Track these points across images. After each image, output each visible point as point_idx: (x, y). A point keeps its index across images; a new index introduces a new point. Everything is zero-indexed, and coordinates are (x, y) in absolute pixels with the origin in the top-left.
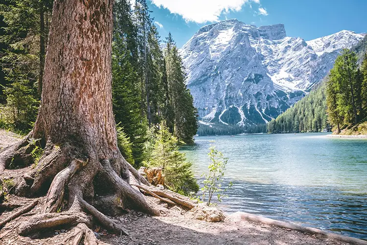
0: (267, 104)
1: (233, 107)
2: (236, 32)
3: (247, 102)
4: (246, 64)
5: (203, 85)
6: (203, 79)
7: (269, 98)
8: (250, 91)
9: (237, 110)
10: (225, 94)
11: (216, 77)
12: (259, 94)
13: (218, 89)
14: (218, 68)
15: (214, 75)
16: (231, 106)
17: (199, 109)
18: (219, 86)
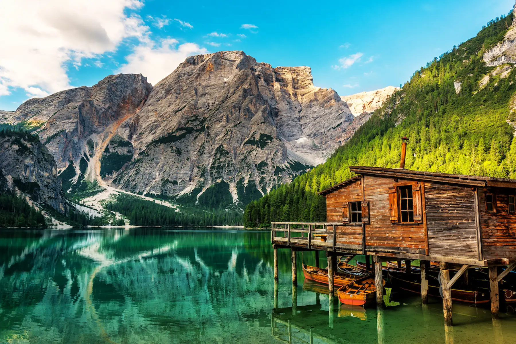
0: (274, 180)
1: (223, 182)
2: (240, 70)
3: (244, 176)
4: (250, 118)
5: (178, 143)
6: (178, 134)
7: (278, 170)
8: (251, 159)
9: (228, 186)
10: (211, 161)
11: (200, 133)
12: (263, 164)
13: (201, 153)
14: (205, 119)
15: (197, 130)
16: (219, 181)
17: (167, 181)
18: (204, 148)
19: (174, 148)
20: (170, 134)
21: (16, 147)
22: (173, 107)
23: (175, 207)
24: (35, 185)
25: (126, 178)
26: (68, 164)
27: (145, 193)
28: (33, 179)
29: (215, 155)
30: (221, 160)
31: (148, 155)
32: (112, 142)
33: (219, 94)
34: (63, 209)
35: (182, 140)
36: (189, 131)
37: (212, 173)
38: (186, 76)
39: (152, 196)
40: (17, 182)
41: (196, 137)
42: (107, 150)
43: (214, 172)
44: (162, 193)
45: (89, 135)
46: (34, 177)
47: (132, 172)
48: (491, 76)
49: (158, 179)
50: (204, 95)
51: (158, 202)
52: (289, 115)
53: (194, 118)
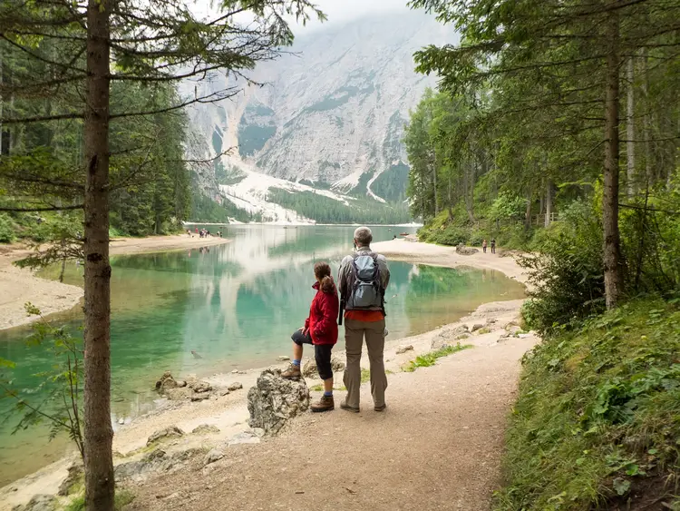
1: (400, 165)
5: (338, 110)
6: (337, 97)
10: (384, 135)
11: (368, 95)
13: (369, 122)
14: (373, 74)
15: (364, 91)
16: (396, 163)
17: (326, 164)
18: (374, 116)
19: (334, 118)
20: (327, 98)
22: (327, 56)
23: (341, 199)
25: (273, 159)
27: (298, 180)
29: (389, 126)
30: (398, 133)
31: (300, 128)
32: (248, 109)
35: (345, 105)
36: (353, 92)
37: (384, 153)
39: (308, 183)
42: (243, 121)
43: (388, 150)
44: (320, 180)
47: (280, 152)
49: (315, 160)
50: (369, 37)
51: (319, 192)
53: (357, 73)
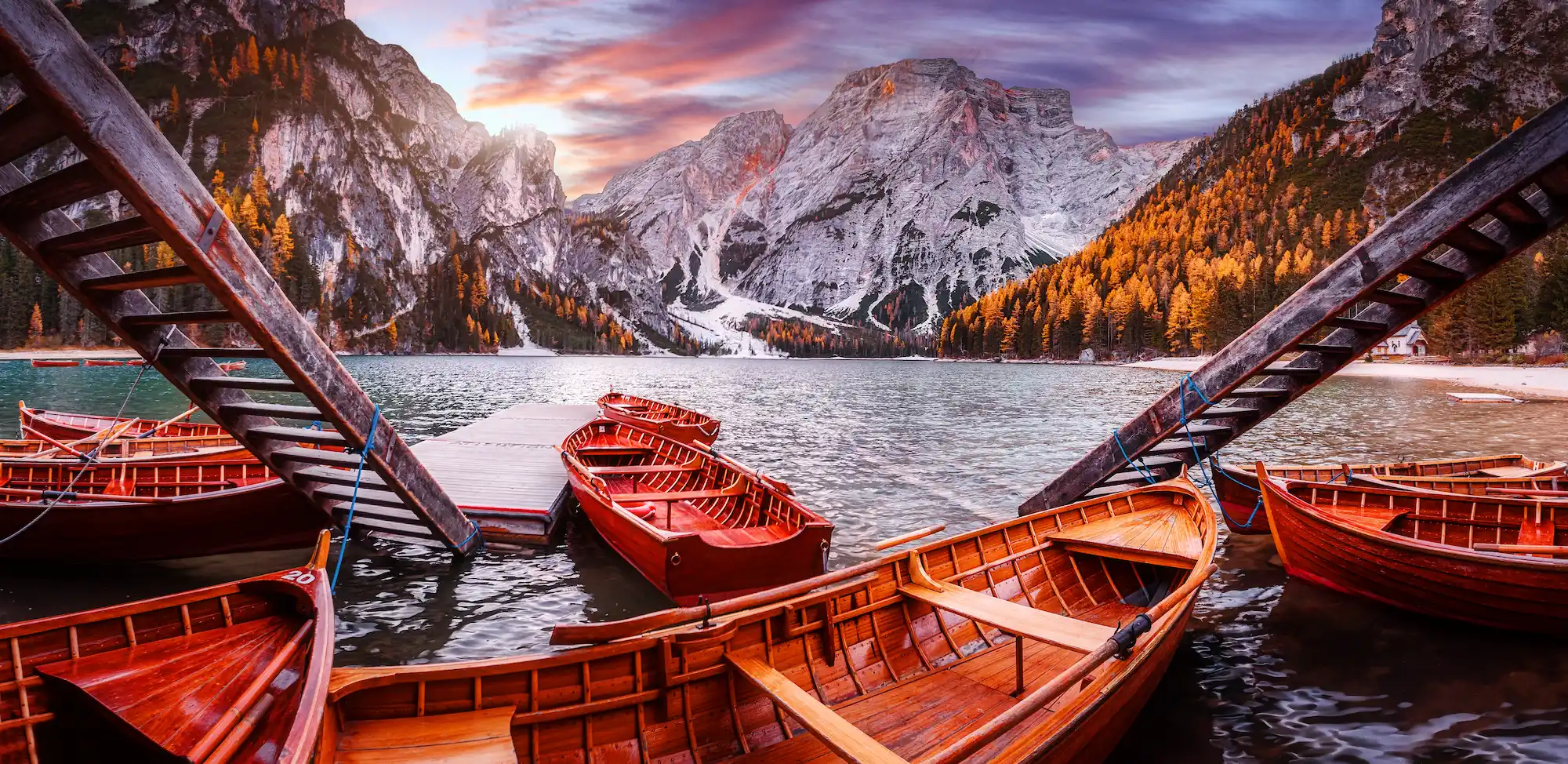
0: (1001, 280)
1: (913, 284)
2: (947, 91)
3: (949, 273)
4: (962, 174)
5: (837, 220)
6: (837, 205)
7: (1008, 265)
8: (961, 245)
9: (921, 290)
10: (894, 250)
11: (876, 202)
12: (983, 253)
13: (877, 234)
14: (885, 178)
15: (871, 197)
16: (906, 282)
17: (823, 284)
18: (882, 226)
19: (832, 229)
20: (824, 208)
21: (597, 241)
22: (829, 161)
23: (831, 327)
24: (625, 294)
25: (758, 280)
26: (673, 262)
27: (788, 304)
28: (623, 286)
29: (901, 238)
30: (911, 246)
31: (790, 243)
32: (735, 224)
33: (910, 134)
34: (666, 330)
35: (847, 214)
36: (857, 199)
37: (894, 270)
38: (848, 105)
39: (800, 308)
40: (602, 292)
41: (869, 209)
42: (727, 238)
43: (898, 266)
44: (815, 305)
45: (700, 216)
46: (623, 284)
47: (765, 271)
48: (1342, 134)
49: (809, 281)
50: (880, 136)
51: (807, 318)
52: (1030, 171)
53: (866, 177)
